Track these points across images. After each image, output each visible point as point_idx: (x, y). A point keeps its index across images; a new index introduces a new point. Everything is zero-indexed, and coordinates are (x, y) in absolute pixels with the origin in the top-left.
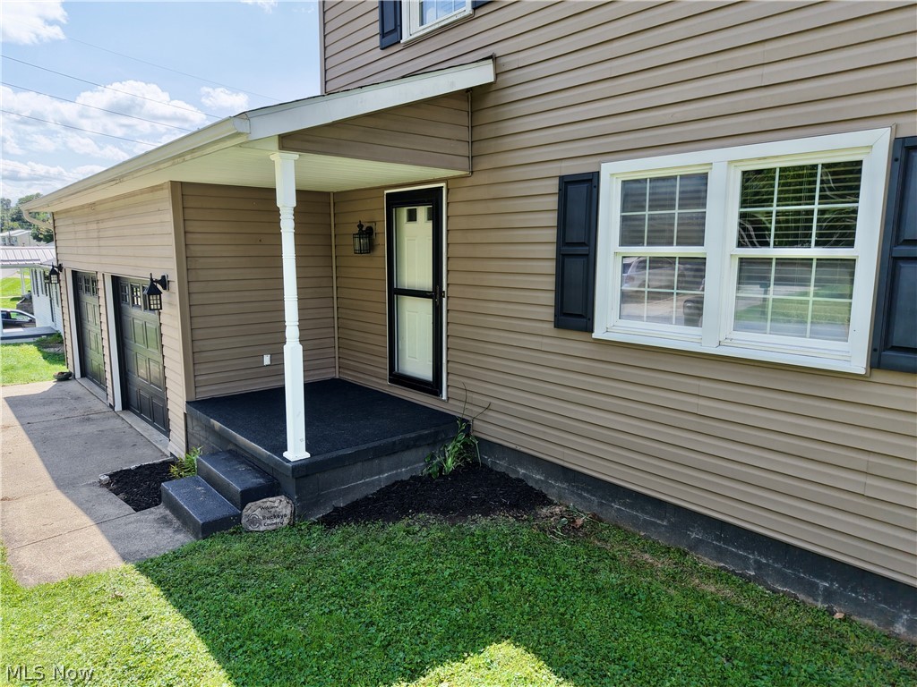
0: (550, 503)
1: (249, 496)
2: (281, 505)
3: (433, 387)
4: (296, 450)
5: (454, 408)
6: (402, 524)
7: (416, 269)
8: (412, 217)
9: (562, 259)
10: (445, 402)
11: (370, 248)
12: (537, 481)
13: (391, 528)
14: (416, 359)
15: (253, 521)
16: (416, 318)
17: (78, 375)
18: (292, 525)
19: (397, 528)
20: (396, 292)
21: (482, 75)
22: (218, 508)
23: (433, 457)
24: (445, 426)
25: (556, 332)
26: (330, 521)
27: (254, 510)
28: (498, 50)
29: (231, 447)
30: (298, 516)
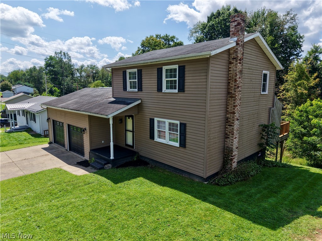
0: (150, 164)
1: (106, 164)
2: (110, 165)
3: (132, 147)
4: (112, 157)
5: (136, 150)
6: (128, 168)
7: (130, 126)
8: (129, 118)
9: (150, 129)
10: (135, 149)
11: (122, 122)
12: (148, 161)
13: (126, 168)
14: (130, 141)
15: (106, 168)
16: (130, 135)
17: (53, 142)
18: (112, 168)
19: (127, 168)
20: (126, 130)
21: (139, 102)
22: (101, 166)
23: (132, 158)
24: (134, 153)
25: (150, 139)
26: (117, 167)
27: (106, 166)
28: (142, 98)
29: (100, 157)
30: (112, 167)
